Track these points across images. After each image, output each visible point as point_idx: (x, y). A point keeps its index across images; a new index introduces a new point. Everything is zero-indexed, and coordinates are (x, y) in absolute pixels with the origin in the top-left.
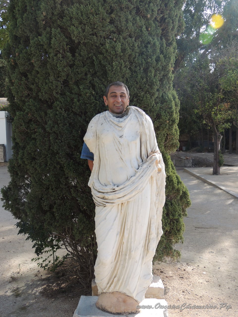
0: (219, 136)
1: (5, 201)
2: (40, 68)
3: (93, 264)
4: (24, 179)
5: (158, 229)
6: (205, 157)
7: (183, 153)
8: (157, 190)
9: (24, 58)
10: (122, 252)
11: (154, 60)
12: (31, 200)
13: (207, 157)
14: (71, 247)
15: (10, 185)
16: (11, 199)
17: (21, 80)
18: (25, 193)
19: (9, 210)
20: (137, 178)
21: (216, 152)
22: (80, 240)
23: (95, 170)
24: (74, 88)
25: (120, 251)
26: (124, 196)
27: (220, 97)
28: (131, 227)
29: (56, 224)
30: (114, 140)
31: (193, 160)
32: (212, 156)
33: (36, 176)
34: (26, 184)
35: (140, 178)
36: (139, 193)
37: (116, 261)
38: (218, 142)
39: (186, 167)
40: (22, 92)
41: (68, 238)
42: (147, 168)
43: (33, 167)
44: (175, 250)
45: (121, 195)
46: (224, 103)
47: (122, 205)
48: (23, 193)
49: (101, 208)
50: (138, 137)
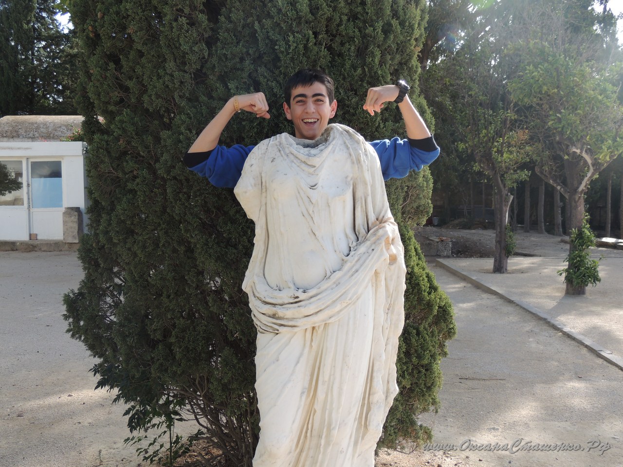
0: (507, 195)
1: (71, 320)
2: (146, 44)
3: (252, 452)
4: (111, 275)
5: (388, 382)
6: (478, 238)
7: (434, 229)
8: (387, 301)
9: (113, 24)
10: (312, 431)
11: (379, 30)
12: (126, 319)
13: (482, 239)
14: (206, 416)
15: (83, 286)
16: (83, 316)
17: (106, 70)
18: (112, 304)
19: (80, 339)
20: (345, 275)
21: (501, 228)
22: (226, 403)
23: (257, 257)
24: (217, 88)
25: (307, 429)
26: (318, 312)
27: (509, 118)
28: (332, 377)
29: (174, 368)
30: (299, 193)
31: (454, 244)
32: (490, 236)
33: (135, 268)
34: (116, 284)
35: (352, 275)
36: (350, 306)
37: (298, 450)
38: (504, 208)
39: (439, 256)
40: (108, 94)
41: (201, 398)
42: (367, 254)
43: (129, 249)
44: (421, 426)
45: (311, 309)
46: (517, 130)
47: (314, 331)
48: (110, 304)
49: (268, 336)
50: (350, 187)
